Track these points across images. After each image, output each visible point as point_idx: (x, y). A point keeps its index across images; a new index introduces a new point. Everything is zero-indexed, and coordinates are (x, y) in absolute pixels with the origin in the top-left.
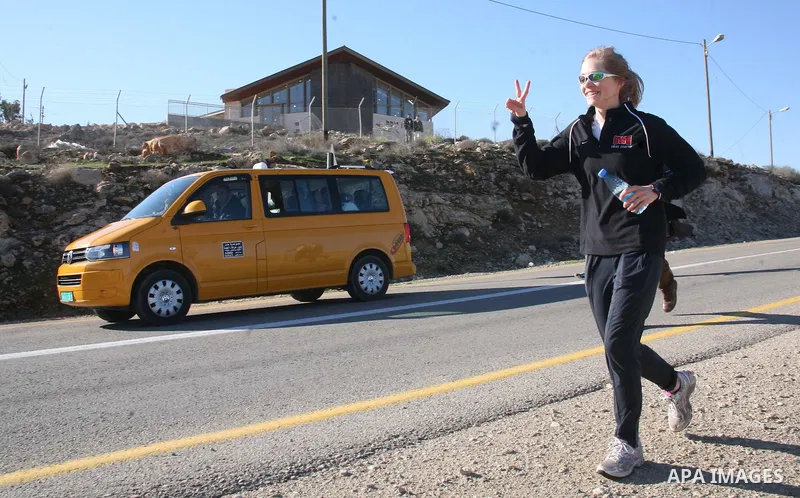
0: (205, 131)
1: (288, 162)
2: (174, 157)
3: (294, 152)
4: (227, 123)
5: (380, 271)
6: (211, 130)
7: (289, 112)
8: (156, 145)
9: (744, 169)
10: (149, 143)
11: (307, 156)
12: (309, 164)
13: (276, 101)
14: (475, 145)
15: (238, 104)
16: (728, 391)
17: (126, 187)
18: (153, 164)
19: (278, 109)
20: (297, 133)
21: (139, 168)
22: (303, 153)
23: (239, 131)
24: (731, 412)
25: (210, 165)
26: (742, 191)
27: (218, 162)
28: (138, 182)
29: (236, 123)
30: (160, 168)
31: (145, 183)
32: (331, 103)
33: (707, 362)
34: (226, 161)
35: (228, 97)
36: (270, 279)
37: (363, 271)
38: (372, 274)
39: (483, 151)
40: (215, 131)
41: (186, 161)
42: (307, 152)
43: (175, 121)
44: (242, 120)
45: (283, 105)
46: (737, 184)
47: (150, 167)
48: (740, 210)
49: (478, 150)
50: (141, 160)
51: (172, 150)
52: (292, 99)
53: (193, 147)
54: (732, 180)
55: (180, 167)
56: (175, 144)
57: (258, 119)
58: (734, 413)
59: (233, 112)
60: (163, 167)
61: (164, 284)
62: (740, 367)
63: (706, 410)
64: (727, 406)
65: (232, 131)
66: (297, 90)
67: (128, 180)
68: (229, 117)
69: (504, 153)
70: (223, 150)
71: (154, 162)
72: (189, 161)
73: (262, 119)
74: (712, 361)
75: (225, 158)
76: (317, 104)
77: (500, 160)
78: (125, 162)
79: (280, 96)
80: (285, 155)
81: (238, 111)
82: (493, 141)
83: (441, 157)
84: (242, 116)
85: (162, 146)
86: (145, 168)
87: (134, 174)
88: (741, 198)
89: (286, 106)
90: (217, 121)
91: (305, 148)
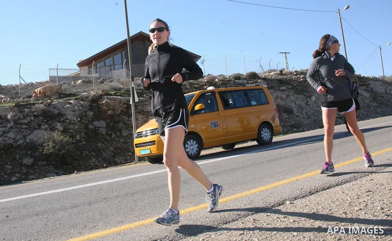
0: (69, 83)
1: (111, 95)
2: (50, 97)
3: (115, 89)
4: (81, 78)
5: (268, 131)
6: (73, 83)
7: (114, 70)
8: (40, 92)
9: (367, 79)
10: (36, 90)
11: (122, 91)
12: (123, 95)
13: (107, 64)
14: (215, 78)
15: (86, 68)
16: (361, 200)
17: (24, 115)
18: (39, 102)
19: (108, 68)
20: (118, 81)
21: (31, 104)
22: (120, 89)
23: (87, 82)
24: (363, 213)
25: (69, 100)
26: (367, 91)
27: (73, 98)
28: (30, 112)
29: (86, 78)
30: (41, 103)
31: (34, 112)
32: (133, 62)
33: (348, 185)
34: (78, 97)
35: (81, 64)
36: (229, 137)
37: (262, 132)
38: (266, 132)
39: (220, 80)
40: (75, 83)
41: (56, 99)
42: (122, 88)
43: (53, 79)
44: (89, 76)
45: (111, 66)
46: (364, 87)
47: (36, 103)
48: (368, 102)
49: (217, 80)
50: (32, 100)
51: (48, 93)
52: (115, 63)
53: (60, 91)
54: (361, 85)
55: (53, 102)
56: (50, 90)
57: (97, 75)
58: (365, 214)
59: (84, 72)
60: (43, 103)
61: (190, 142)
62: (369, 186)
63: (348, 212)
64: (361, 209)
65: (84, 82)
66: (118, 57)
67: (24, 111)
68: (82, 75)
69: (231, 80)
70: (78, 92)
71: (39, 100)
72: (58, 99)
73: (100, 75)
74: (351, 184)
75: (77, 95)
76: (127, 63)
77: (229, 85)
78: (23, 102)
79: (109, 61)
80: (109, 91)
81: (87, 71)
82: (226, 75)
83: (196, 86)
84: (89, 74)
85: (43, 92)
86: (34, 104)
87: (28, 108)
88: (367, 95)
89: (112, 67)
90: (76, 78)
91: (122, 86)
